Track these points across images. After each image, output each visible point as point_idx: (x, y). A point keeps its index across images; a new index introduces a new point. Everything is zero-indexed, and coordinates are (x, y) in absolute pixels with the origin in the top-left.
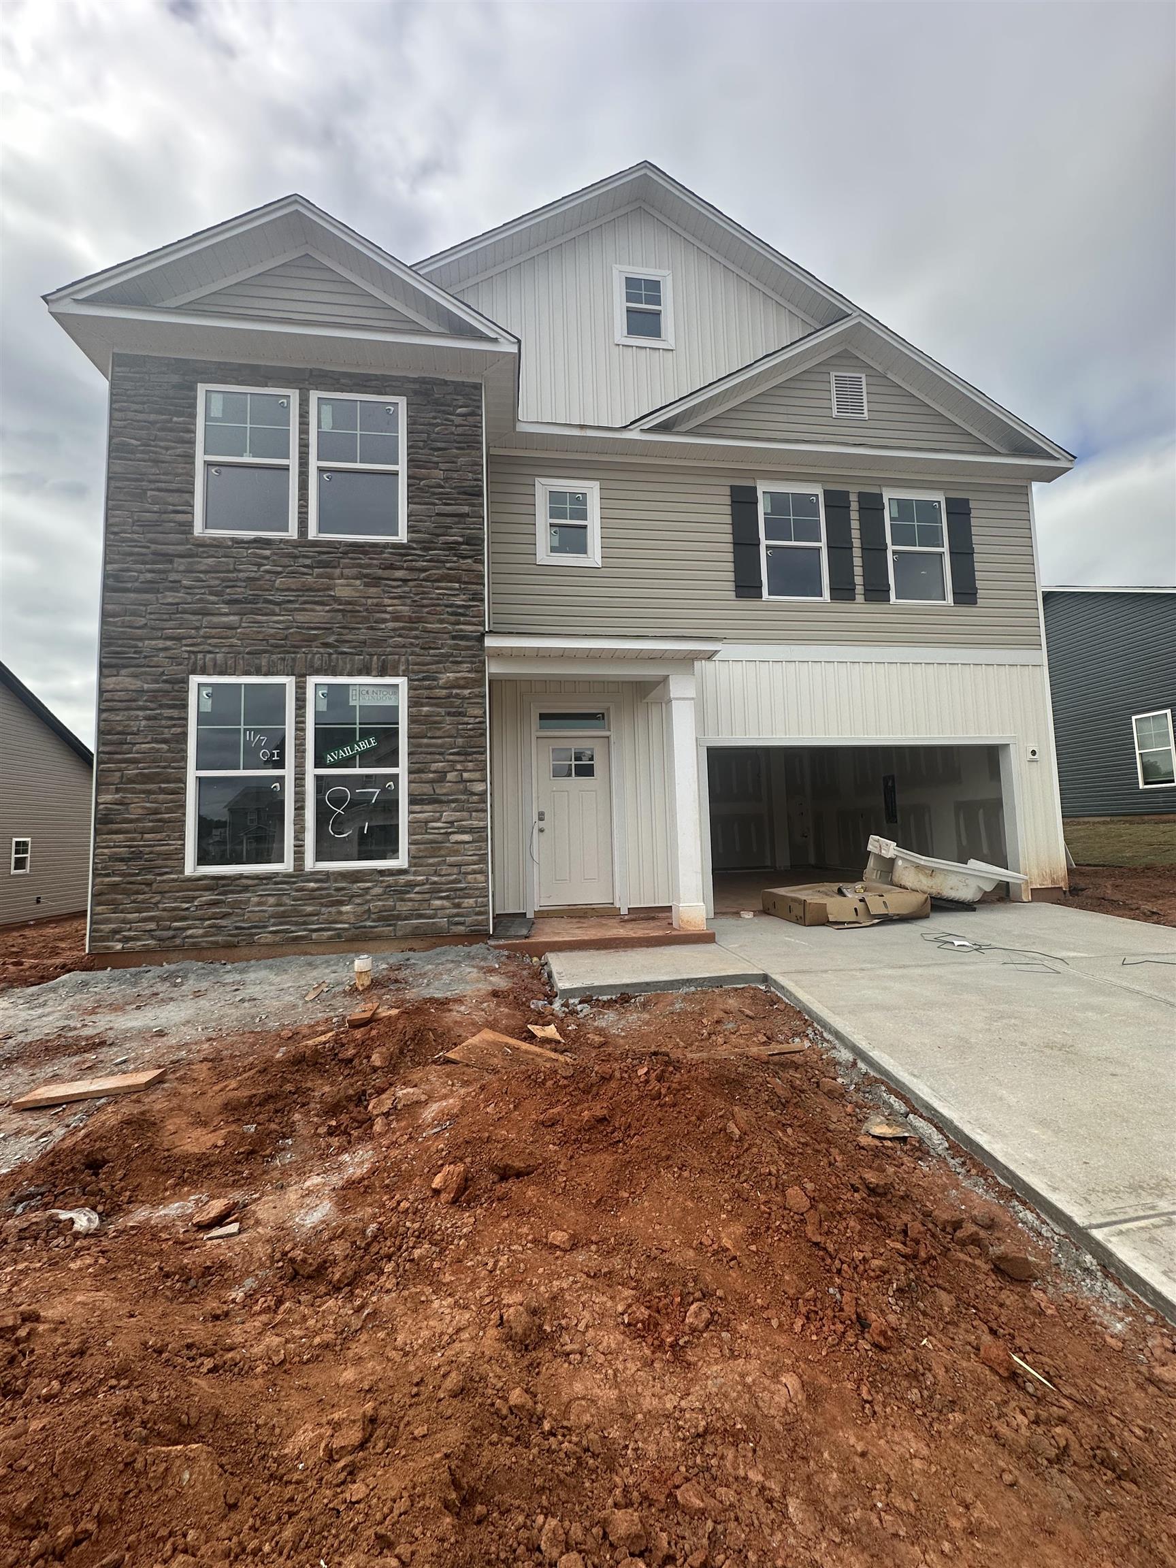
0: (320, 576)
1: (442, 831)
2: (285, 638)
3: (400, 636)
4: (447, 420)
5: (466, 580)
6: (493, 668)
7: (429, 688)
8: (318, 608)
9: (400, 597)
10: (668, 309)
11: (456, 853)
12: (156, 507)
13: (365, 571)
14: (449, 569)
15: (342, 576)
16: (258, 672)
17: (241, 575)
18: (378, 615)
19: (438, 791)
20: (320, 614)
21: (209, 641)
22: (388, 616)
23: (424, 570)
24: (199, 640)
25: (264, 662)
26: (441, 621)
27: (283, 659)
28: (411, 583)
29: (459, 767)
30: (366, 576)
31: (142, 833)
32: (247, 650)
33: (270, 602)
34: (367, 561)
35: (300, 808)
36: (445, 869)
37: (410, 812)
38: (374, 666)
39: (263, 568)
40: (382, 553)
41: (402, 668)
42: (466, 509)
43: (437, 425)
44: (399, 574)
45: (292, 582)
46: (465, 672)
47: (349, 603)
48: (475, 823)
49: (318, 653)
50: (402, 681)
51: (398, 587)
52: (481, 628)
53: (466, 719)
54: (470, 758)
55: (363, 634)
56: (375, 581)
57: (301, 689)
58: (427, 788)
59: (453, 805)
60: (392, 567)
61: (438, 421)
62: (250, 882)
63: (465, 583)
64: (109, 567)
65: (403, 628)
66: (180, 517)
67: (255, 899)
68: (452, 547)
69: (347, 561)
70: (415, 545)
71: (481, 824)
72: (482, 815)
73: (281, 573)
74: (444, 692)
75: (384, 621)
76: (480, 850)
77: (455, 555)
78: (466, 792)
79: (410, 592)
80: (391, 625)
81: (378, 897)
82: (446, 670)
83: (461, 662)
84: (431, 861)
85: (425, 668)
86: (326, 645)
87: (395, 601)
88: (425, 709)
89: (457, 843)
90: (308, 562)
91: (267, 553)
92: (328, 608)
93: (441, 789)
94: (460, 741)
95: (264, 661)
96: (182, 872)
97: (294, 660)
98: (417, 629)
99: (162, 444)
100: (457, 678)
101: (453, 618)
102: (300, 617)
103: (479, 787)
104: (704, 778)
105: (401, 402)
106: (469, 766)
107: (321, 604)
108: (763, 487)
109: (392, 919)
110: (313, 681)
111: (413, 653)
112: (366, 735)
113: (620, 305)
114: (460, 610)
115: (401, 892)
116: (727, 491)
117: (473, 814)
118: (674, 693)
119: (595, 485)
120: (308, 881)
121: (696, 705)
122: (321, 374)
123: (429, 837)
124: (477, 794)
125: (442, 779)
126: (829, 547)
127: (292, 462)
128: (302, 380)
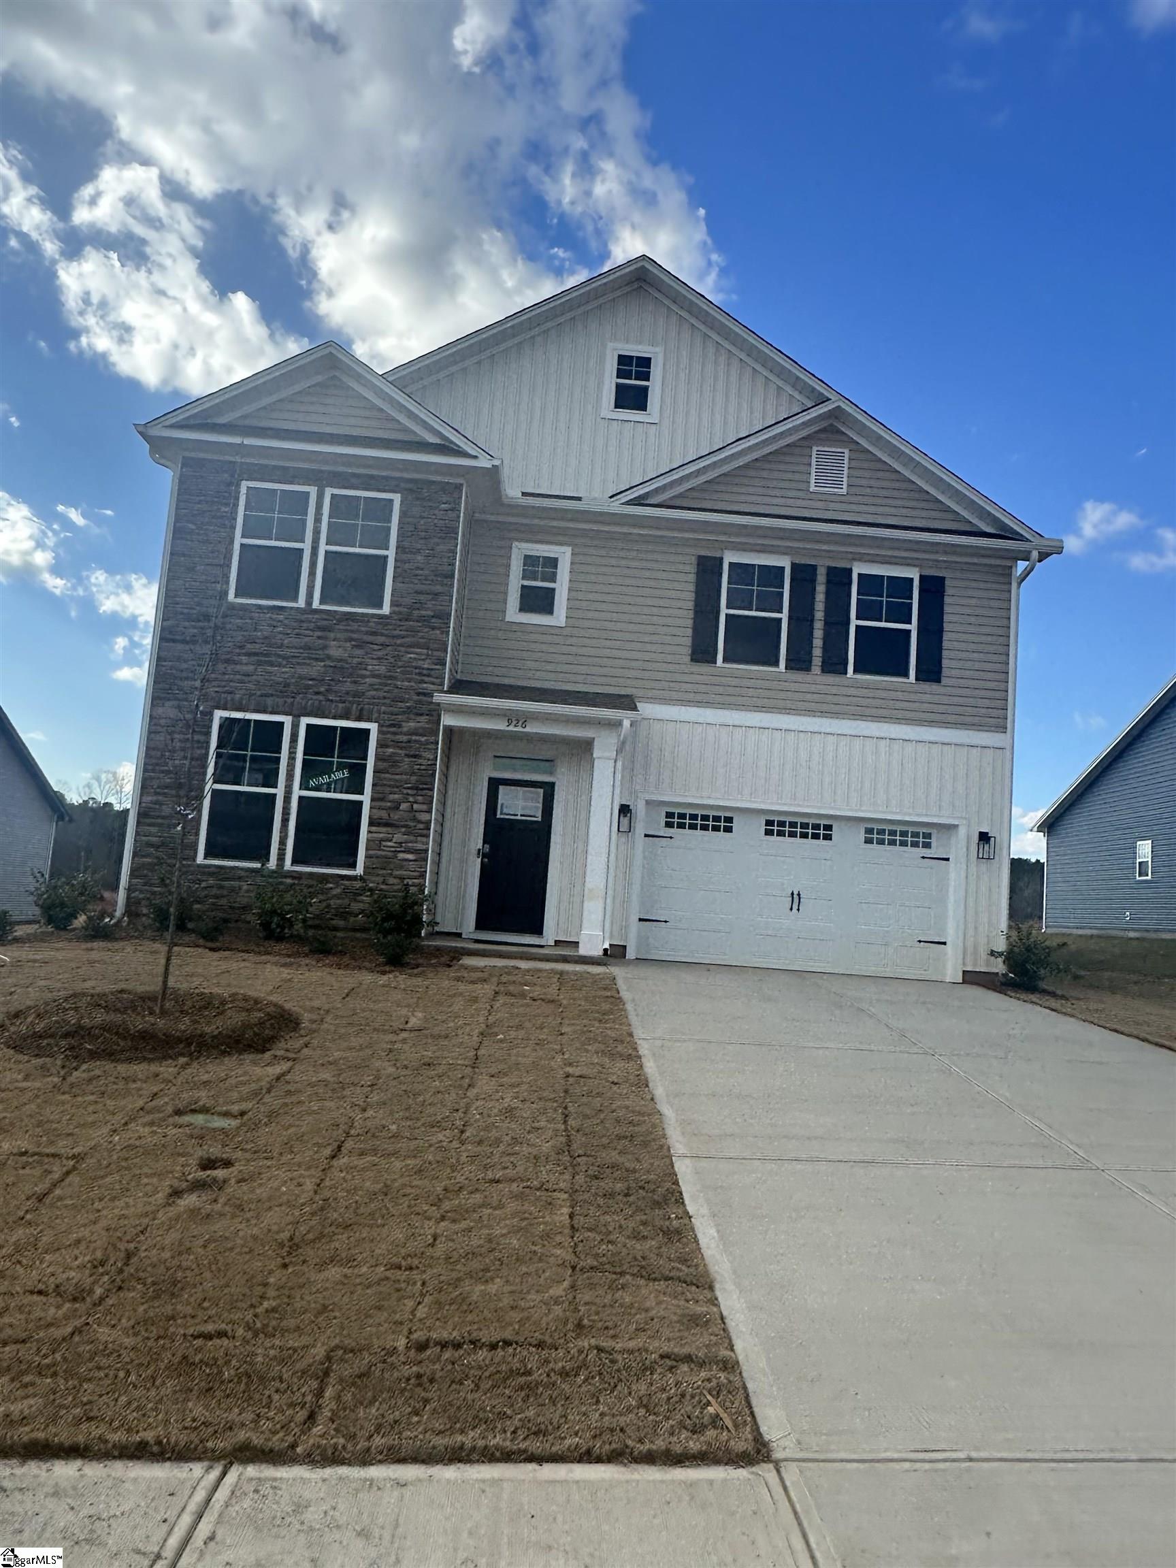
0: (319, 638)
1: (392, 849)
2: (288, 685)
3: (376, 690)
4: (431, 514)
5: (432, 647)
6: (447, 720)
7: (395, 734)
8: (316, 663)
9: (379, 659)
10: (656, 385)
11: (401, 867)
12: (203, 578)
13: (353, 636)
14: (421, 638)
15: (335, 640)
16: (264, 711)
17: (259, 634)
18: (361, 672)
19: (393, 817)
20: (316, 668)
21: (231, 684)
22: (368, 673)
23: (400, 637)
24: (224, 683)
25: (270, 704)
26: (409, 680)
27: (284, 702)
28: (389, 648)
29: (411, 799)
30: (354, 640)
32: (259, 693)
33: (279, 656)
34: (357, 628)
35: (285, 821)
36: (392, 881)
37: (369, 832)
38: (353, 713)
39: (278, 629)
40: (368, 621)
41: (375, 715)
42: (438, 588)
43: (423, 518)
44: (381, 639)
45: (295, 641)
46: (423, 722)
47: (341, 660)
48: (420, 846)
49: (311, 699)
50: (373, 727)
51: (379, 650)
52: (440, 688)
53: (420, 761)
54: (420, 792)
55: (348, 686)
56: (360, 645)
57: (295, 726)
58: (384, 814)
59: (403, 830)
60: (374, 634)
63: (432, 650)
64: (165, 623)
65: (378, 684)
66: (218, 586)
67: (245, 887)
68: (424, 620)
69: (342, 626)
70: (394, 616)
71: (424, 847)
72: (424, 839)
73: (288, 634)
74: (405, 738)
75: (364, 677)
76: (420, 867)
77: (426, 627)
78: (414, 819)
79: (387, 655)
80: (368, 680)
81: (337, 897)
82: (408, 720)
83: (422, 715)
84: (380, 872)
85: (393, 717)
86: (317, 693)
87: (375, 662)
88: (389, 750)
89: (403, 860)
90: (311, 625)
91: (281, 617)
92: (322, 664)
93: (396, 816)
94: (414, 778)
95: (269, 701)
96: (194, 860)
97: (292, 704)
98: (389, 685)
99: (212, 528)
100: (416, 729)
101: (420, 678)
102: (301, 670)
103: (424, 817)
104: (640, 829)
105: (397, 498)
106: (420, 798)
107: (317, 659)
108: (730, 558)
109: (344, 914)
110: (305, 721)
111: (384, 704)
112: (341, 767)
113: (610, 381)
114: (425, 672)
115: (356, 894)
116: (694, 560)
117: (419, 838)
118: (596, 753)
119: (568, 550)
120: (286, 877)
121: (619, 764)
122: (336, 474)
123: (383, 853)
124: (422, 823)
125: (397, 808)
126: (790, 618)
127: (307, 546)
128: (321, 479)
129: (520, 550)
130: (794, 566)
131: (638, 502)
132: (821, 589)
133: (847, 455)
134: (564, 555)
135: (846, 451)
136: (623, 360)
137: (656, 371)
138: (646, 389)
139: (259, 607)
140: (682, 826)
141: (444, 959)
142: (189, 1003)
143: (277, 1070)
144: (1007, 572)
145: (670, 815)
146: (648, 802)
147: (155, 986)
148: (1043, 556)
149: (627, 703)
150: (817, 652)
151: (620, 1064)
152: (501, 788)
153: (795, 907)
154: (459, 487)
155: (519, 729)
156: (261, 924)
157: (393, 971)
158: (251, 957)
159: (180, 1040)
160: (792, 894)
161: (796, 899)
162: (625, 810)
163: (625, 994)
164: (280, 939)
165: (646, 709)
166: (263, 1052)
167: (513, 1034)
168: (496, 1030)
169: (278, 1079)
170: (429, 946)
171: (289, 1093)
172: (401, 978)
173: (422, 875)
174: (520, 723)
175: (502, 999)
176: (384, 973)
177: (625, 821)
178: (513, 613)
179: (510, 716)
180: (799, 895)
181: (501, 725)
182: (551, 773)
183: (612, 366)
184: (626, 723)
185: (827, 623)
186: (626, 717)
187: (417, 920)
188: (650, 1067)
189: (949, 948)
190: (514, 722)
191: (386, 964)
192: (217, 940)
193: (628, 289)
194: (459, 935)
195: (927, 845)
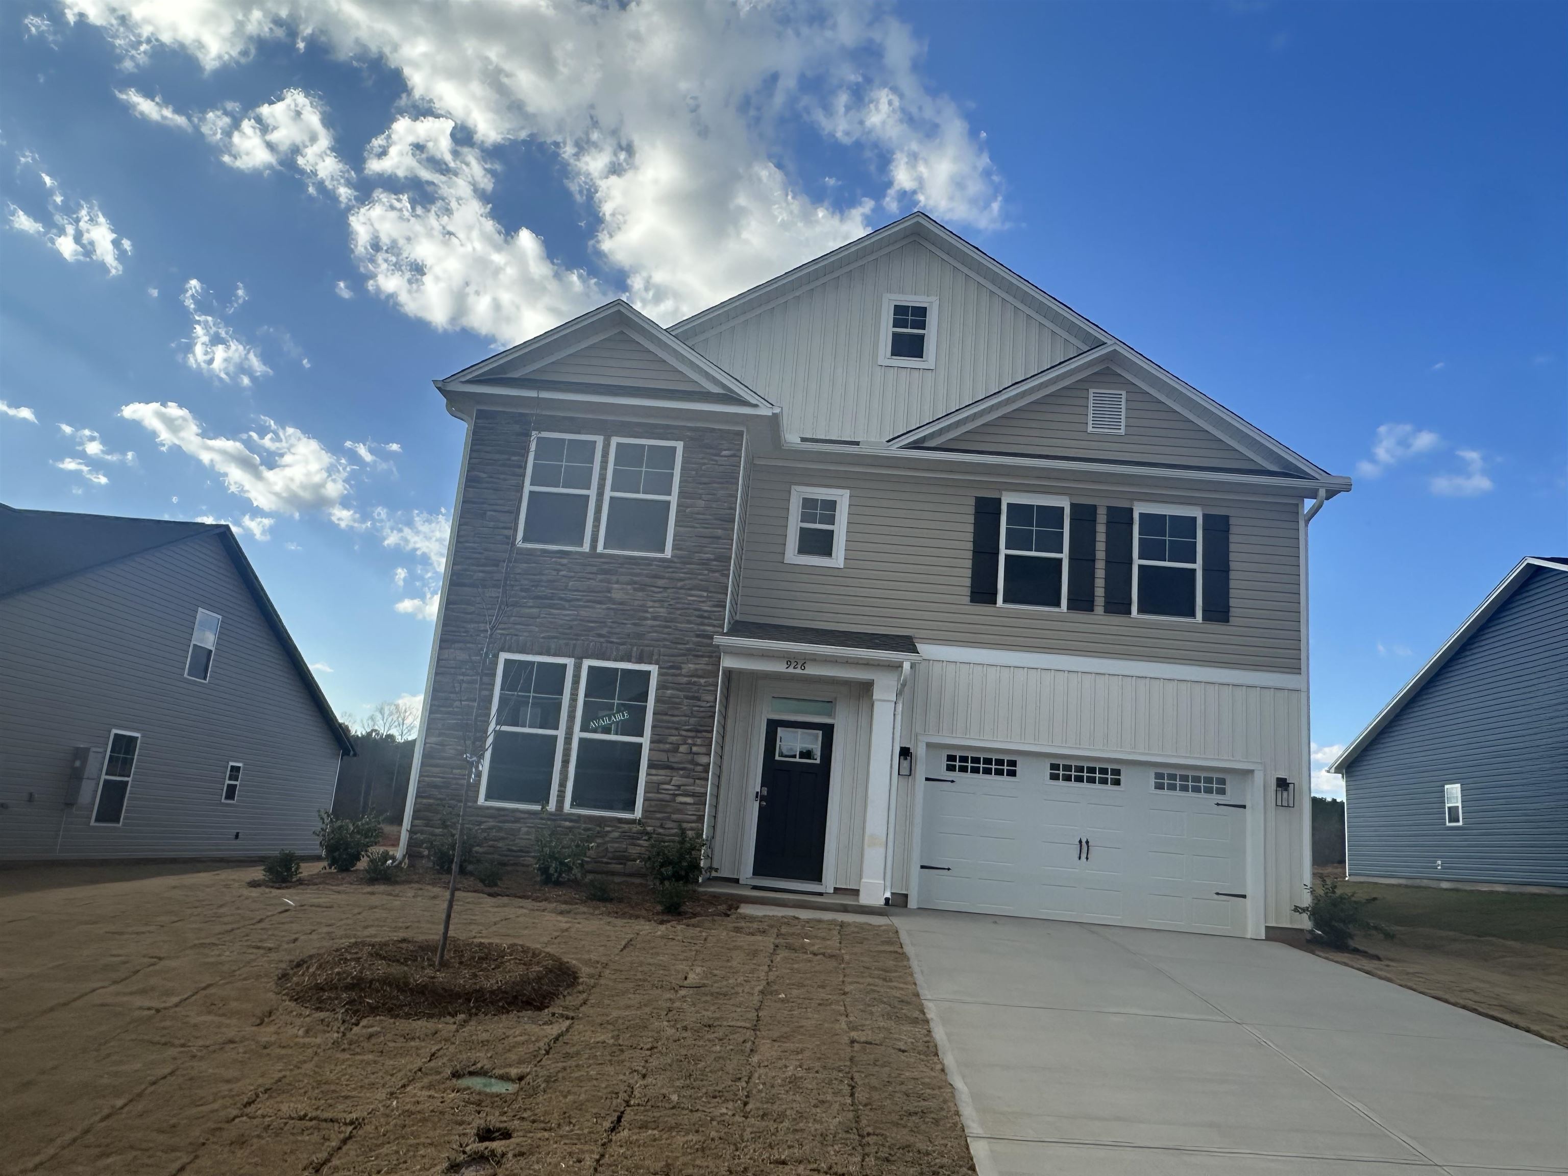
0: (602, 581)
1: (671, 792)
2: (571, 628)
3: (656, 632)
4: (712, 460)
5: (713, 590)
6: (727, 662)
7: (676, 675)
8: (599, 606)
9: (660, 601)
10: (931, 334)
11: (680, 811)
12: (492, 524)
13: (635, 579)
14: (701, 580)
15: (617, 583)
16: (548, 654)
17: (544, 578)
18: (642, 614)
19: (672, 759)
20: (599, 611)
21: (517, 627)
22: (649, 615)
23: (681, 580)
24: (510, 625)
25: (553, 646)
26: (689, 622)
27: (567, 645)
28: (669, 591)
29: (690, 741)
30: (635, 583)
31: (453, 768)
32: (542, 635)
33: (561, 599)
34: (639, 571)
35: (566, 762)
36: (669, 824)
37: (648, 774)
38: (634, 654)
39: (562, 573)
40: (650, 565)
41: (655, 657)
42: (720, 532)
43: (705, 464)
44: (661, 582)
45: (579, 584)
46: (702, 664)
47: (621, 604)
48: (698, 789)
49: (593, 641)
50: (654, 669)
51: (660, 592)
52: (720, 630)
53: (699, 703)
54: (699, 735)
55: (629, 628)
56: (642, 587)
57: (578, 668)
58: (663, 757)
59: (681, 772)
60: (656, 577)
61: (706, 461)
62: (523, 816)
63: (711, 592)
64: (457, 567)
65: (659, 626)
66: (506, 532)
67: (524, 829)
68: (705, 563)
69: (624, 570)
70: (676, 560)
71: (702, 790)
72: (703, 782)
73: (571, 577)
75: (646, 619)
76: (699, 811)
77: (707, 570)
78: (693, 762)
79: (668, 597)
80: (649, 622)
81: (614, 840)
82: (688, 662)
83: (702, 656)
84: (659, 815)
85: (673, 659)
86: (600, 636)
87: (657, 605)
88: (669, 692)
89: (681, 803)
90: (594, 569)
91: (565, 561)
92: (604, 606)
93: (674, 758)
94: (692, 720)
95: (552, 643)
96: (476, 801)
97: (575, 645)
98: (669, 627)
99: (502, 476)
100: (696, 670)
101: (700, 620)
102: (583, 613)
103: (703, 760)
104: (921, 772)
105: (680, 446)
106: (699, 741)
107: (600, 603)
108: (1007, 499)
109: (623, 859)
110: (587, 663)
111: (665, 646)
112: (621, 708)
113: (886, 330)
114: (706, 614)
115: (633, 838)
116: (972, 502)
117: (697, 781)
118: (876, 695)
119: (846, 493)
120: (566, 820)
121: (900, 707)
122: (624, 424)
123: (661, 796)
124: (701, 765)
125: (676, 750)
126: (1071, 559)
127: (592, 493)
128: (607, 429)
129: (798, 494)
130: (1073, 506)
131: (916, 445)
132: (1101, 530)
133: (1124, 397)
134: (843, 498)
135: (1124, 393)
136: (900, 310)
137: (932, 319)
138: (922, 337)
139: (545, 551)
140: (963, 769)
141: (723, 908)
142: (467, 955)
143: (554, 1030)
144: (1295, 510)
145: (951, 758)
146: (929, 745)
147: (434, 934)
148: (1331, 494)
149: (907, 644)
150: (1100, 592)
151: (907, 1028)
152: (780, 730)
153: (1084, 856)
154: (740, 434)
155: (799, 671)
156: (539, 869)
157: (669, 922)
158: (528, 903)
159: (458, 996)
160: (1080, 842)
161: (1084, 847)
162: (905, 752)
163: (909, 949)
164: (558, 884)
165: (926, 650)
166: (540, 1009)
167: (795, 992)
168: (775, 987)
169: (556, 1039)
170: (705, 893)
171: (567, 1056)
172: (679, 929)
173: (701, 819)
174: (799, 666)
175: (782, 954)
176: (662, 922)
177: (905, 764)
178: (792, 555)
179: (790, 659)
180: (1087, 842)
181: (780, 667)
182: (830, 714)
183: (888, 317)
184: (907, 666)
185: (1108, 562)
186: (906, 660)
187: (695, 867)
188: (939, 1034)
189: (1248, 901)
190: (794, 664)
191: (663, 913)
192: (496, 885)
193: (904, 242)
194: (737, 881)
195: (1222, 792)
